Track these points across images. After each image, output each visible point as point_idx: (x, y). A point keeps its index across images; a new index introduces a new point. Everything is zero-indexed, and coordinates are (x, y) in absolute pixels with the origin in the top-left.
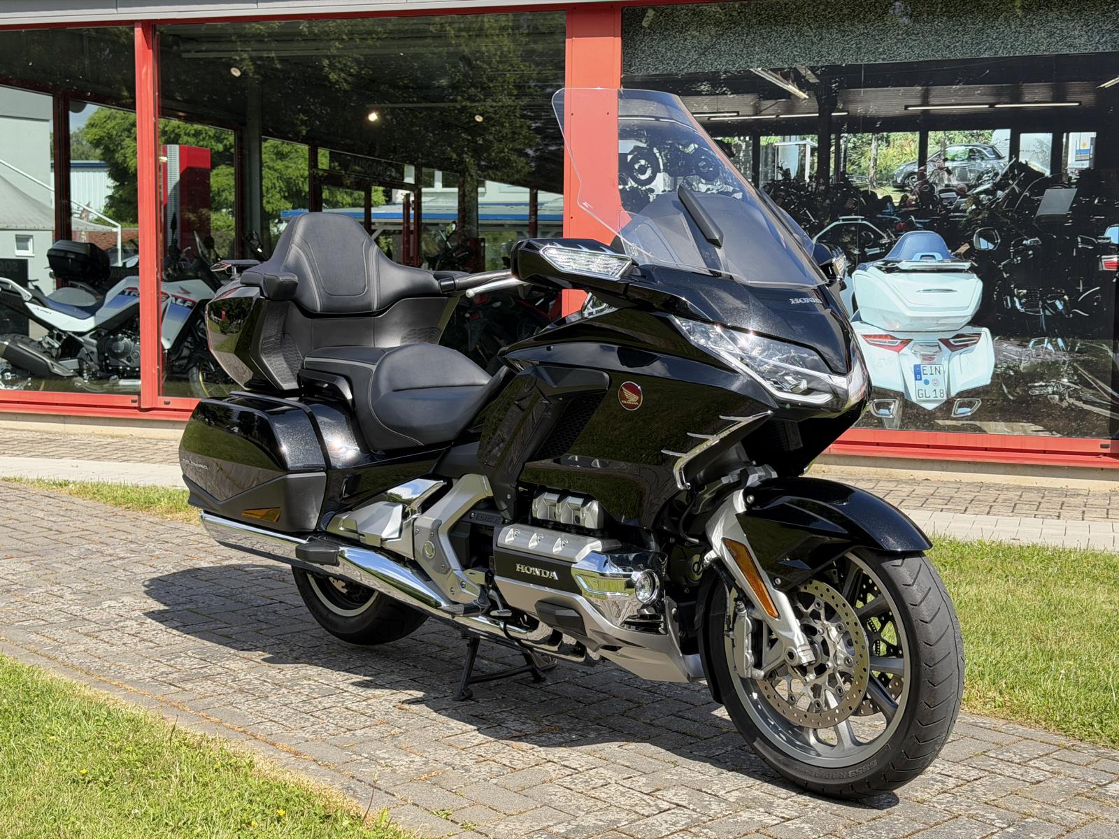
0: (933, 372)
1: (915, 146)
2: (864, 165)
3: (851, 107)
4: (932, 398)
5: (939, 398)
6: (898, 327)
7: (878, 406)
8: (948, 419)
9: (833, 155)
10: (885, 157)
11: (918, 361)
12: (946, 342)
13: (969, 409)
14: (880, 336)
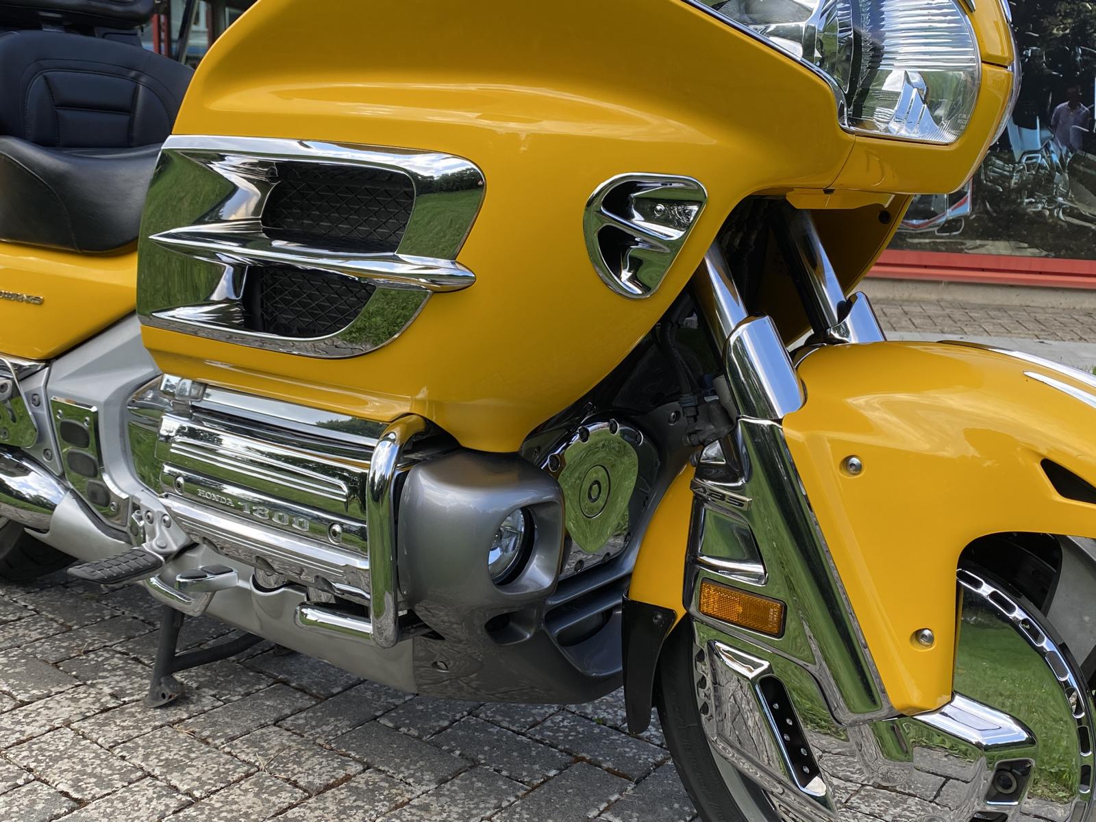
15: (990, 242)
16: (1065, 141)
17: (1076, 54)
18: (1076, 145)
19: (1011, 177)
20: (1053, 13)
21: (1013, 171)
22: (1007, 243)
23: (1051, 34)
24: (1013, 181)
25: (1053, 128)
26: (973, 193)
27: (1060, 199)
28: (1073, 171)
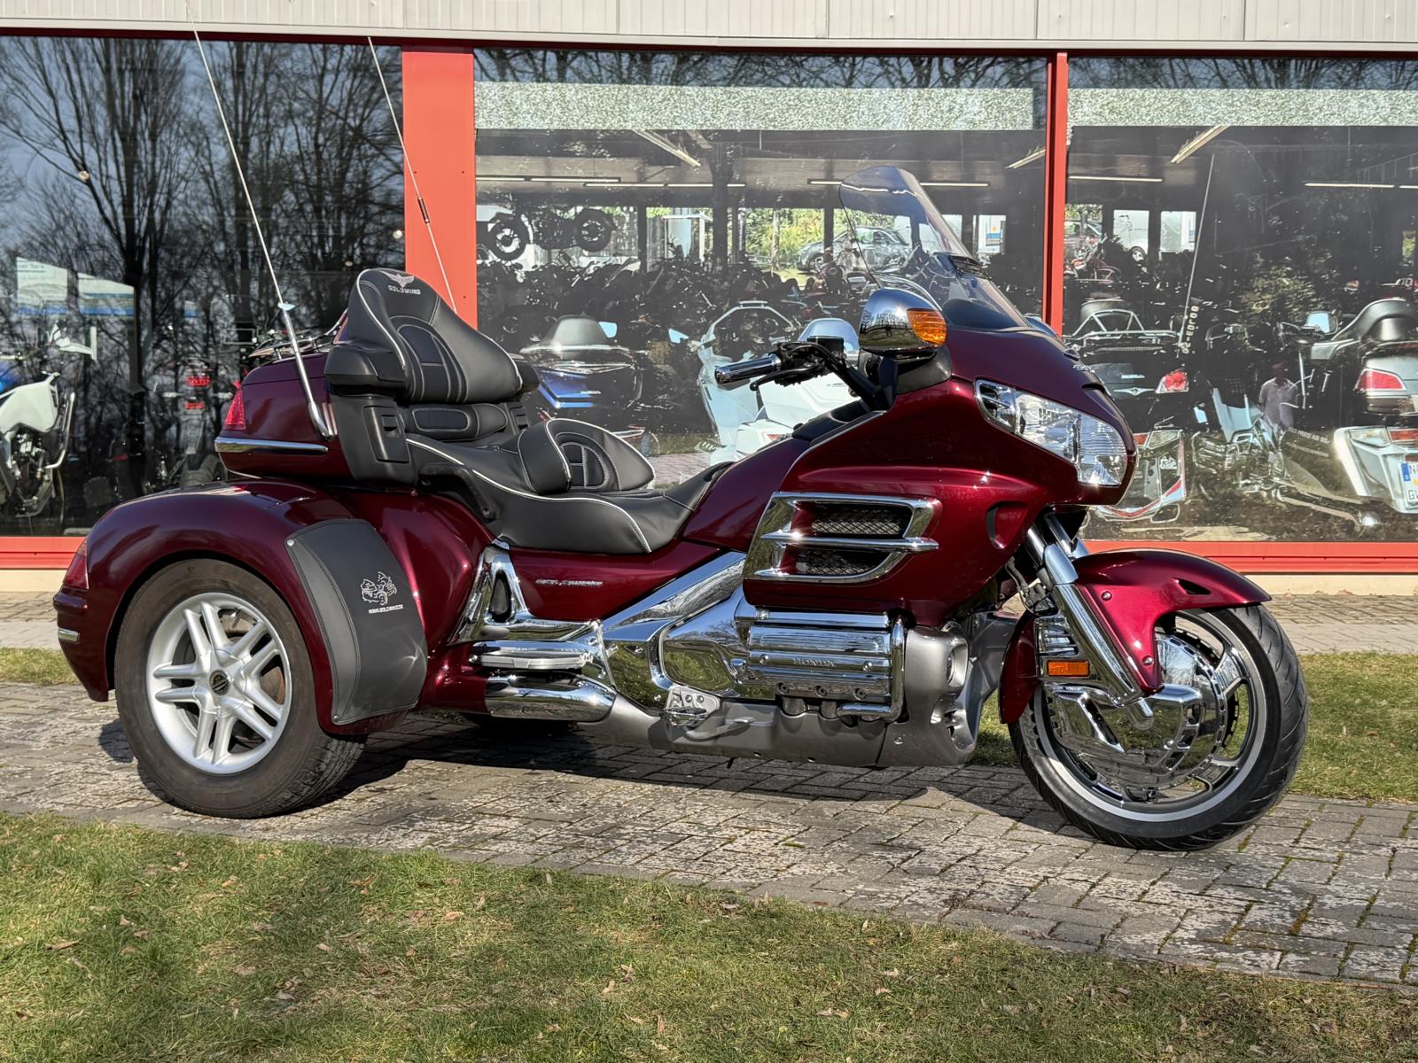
1: (820, 225)
2: (765, 243)
3: (749, 178)
9: (730, 232)
10: (788, 235)
15: (1208, 528)
16: (1276, 419)
17: (1277, 330)
18: (1287, 421)
19: (1224, 459)
20: (1251, 290)
21: (1224, 453)
22: (1226, 528)
23: (1251, 310)
24: (1226, 463)
25: (1262, 406)
26: (1186, 477)
27: (1276, 480)
28: (1287, 451)
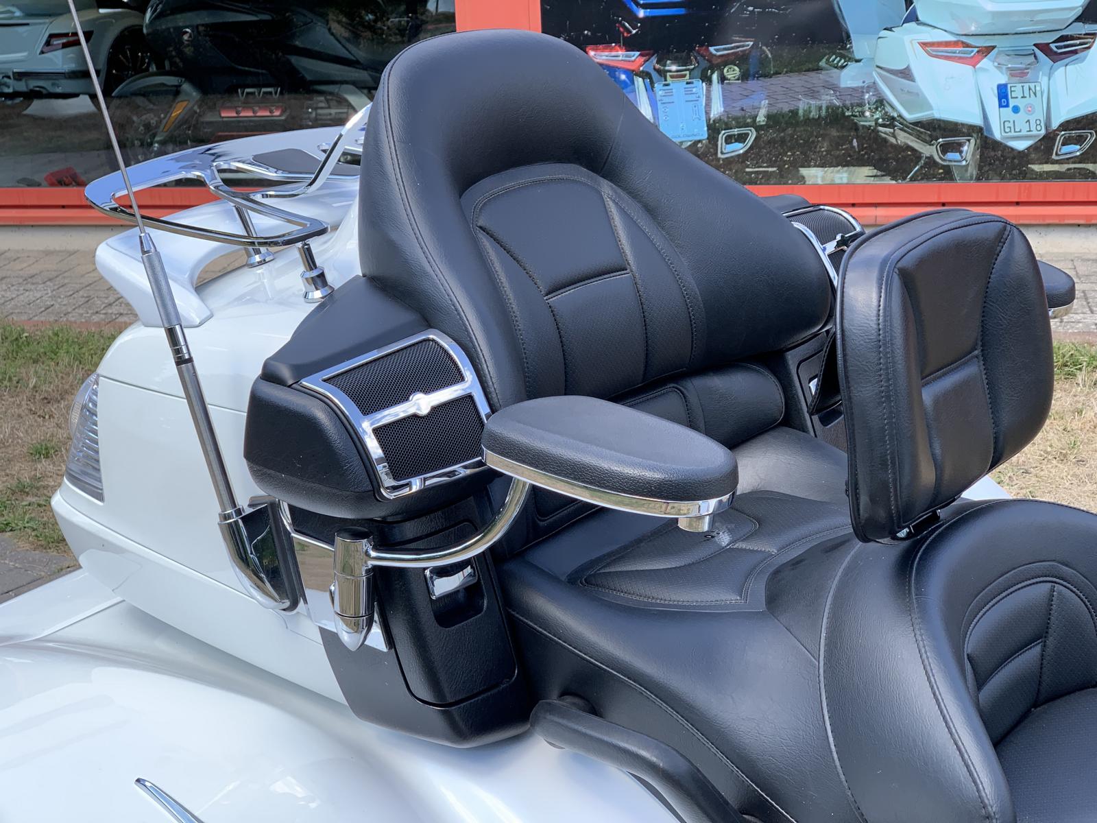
0: (1026, 94)
4: (1024, 133)
5: (1035, 132)
6: (973, 28)
7: (945, 149)
8: (1046, 163)
11: (1003, 79)
12: (1044, 48)
13: (1078, 147)
14: (947, 44)
